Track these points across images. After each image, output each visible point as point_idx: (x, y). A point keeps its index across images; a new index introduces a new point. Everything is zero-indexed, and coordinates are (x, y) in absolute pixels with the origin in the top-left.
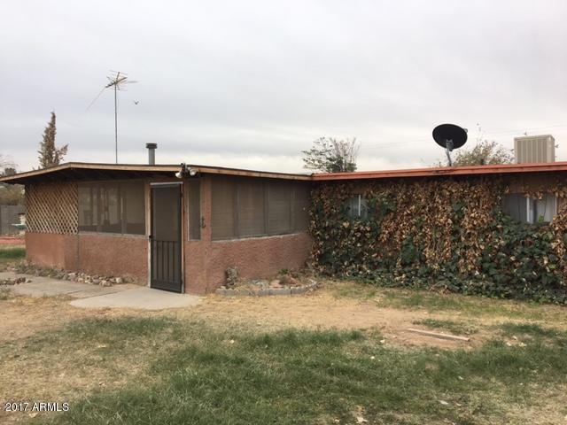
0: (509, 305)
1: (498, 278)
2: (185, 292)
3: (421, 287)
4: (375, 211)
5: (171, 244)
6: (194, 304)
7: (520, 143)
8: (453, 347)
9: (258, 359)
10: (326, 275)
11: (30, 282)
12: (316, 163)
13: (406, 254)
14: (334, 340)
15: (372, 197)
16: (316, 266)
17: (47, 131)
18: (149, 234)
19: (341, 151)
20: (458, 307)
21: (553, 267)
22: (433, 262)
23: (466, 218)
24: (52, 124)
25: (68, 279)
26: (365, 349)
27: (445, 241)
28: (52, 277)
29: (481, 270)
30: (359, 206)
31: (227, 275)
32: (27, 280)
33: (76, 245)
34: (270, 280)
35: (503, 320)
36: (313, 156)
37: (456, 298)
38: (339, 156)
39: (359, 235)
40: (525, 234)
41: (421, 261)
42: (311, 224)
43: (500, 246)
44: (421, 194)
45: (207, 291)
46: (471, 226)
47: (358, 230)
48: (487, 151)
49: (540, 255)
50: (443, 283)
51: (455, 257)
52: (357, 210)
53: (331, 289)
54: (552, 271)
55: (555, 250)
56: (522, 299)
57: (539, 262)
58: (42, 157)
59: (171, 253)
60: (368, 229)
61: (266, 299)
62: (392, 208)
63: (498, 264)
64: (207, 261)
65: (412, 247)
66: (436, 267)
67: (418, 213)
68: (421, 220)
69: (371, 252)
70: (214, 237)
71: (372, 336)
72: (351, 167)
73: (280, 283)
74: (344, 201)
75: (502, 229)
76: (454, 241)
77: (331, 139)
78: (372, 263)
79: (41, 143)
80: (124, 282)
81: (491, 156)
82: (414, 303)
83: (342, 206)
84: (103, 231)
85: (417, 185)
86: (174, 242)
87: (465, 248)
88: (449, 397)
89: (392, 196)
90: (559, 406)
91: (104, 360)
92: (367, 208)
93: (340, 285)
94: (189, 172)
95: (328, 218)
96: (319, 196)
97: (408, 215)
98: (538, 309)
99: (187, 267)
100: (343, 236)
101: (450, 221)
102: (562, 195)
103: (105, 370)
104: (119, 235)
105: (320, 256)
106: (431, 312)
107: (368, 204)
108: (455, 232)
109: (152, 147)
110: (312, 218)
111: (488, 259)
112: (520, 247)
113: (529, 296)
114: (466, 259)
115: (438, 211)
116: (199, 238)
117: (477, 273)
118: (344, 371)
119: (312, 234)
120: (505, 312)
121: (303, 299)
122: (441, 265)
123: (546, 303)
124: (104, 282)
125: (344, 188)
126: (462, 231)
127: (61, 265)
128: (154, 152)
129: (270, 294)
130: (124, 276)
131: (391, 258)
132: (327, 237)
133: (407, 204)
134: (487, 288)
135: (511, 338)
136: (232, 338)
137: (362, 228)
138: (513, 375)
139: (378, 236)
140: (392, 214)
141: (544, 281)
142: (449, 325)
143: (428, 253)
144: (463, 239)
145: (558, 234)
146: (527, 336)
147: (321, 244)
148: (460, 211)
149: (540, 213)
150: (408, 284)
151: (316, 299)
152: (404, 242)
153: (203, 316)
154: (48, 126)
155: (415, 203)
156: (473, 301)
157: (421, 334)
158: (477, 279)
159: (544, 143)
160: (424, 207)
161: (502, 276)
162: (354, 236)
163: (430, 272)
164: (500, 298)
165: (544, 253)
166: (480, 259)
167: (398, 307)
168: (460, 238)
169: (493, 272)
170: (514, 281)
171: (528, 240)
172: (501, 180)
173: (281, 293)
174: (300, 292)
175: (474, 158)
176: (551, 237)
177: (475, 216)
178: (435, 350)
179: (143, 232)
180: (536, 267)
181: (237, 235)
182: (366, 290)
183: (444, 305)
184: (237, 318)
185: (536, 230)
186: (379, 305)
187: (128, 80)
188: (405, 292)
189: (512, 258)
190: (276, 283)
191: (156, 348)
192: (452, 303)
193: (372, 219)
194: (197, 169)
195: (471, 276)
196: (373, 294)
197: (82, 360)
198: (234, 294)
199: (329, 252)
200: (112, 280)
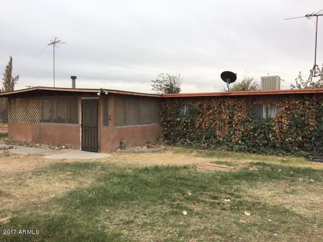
0: (253, 156)
1: (249, 144)
2: (100, 152)
3: (214, 149)
4: (192, 112)
5: (93, 129)
6: (107, 157)
7: (263, 79)
8: (227, 170)
9: (144, 176)
10: (169, 144)
11: (16, 148)
12: (159, 87)
13: (207, 133)
14: (176, 168)
15: (191, 106)
16: (163, 140)
17: (7, 67)
18: (81, 123)
19: (172, 81)
20: (230, 156)
21: (274, 138)
22: (220, 137)
23: (235, 116)
24: (10, 63)
25: (36, 147)
26: (190, 172)
27: (226, 127)
28: (27, 146)
29: (242, 141)
30: (185, 110)
31: (121, 143)
32: (14, 147)
33: (39, 130)
34: (142, 146)
35: (250, 161)
36: (157, 84)
37: (230, 153)
38: (171, 83)
39: (185, 124)
40: (262, 123)
41: (214, 137)
42: (161, 119)
43: (251, 129)
44: (215, 105)
45: (111, 151)
46: (237, 120)
47: (185, 122)
48: (249, 82)
49: (268, 133)
50: (224, 147)
51: (230, 134)
52: (184, 113)
53: (172, 150)
54: (273, 140)
55: (275, 131)
56: (260, 153)
57: (268, 137)
58: (4, 82)
59: (93, 133)
60: (189, 121)
61: (142, 154)
62: (201, 111)
63: (250, 138)
64: (112, 137)
65: (210, 130)
66: (221, 139)
67: (213, 114)
68: (214, 117)
69: (190, 133)
70: (115, 125)
71: (193, 167)
72: (178, 90)
73: (147, 148)
74: (177, 108)
75: (252, 121)
76: (230, 127)
77: (167, 74)
78: (191, 138)
79: (4, 74)
80: (67, 148)
81: (251, 85)
82: (211, 155)
83: (176, 110)
84: (54, 122)
85: (213, 100)
86: (94, 128)
87: (235, 130)
88: (225, 187)
89: (201, 106)
90: (268, 189)
91: (74, 178)
92: (189, 111)
93: (176, 148)
94: (105, 93)
95: (170, 116)
96: (165, 105)
97: (208, 114)
98: (266, 157)
99: (101, 140)
100: (177, 125)
101: (228, 117)
102: (279, 105)
103: (76, 182)
104: (64, 124)
105: (165, 135)
106: (218, 158)
107: (189, 110)
108: (230, 123)
109: (74, 78)
110: (161, 116)
111: (245, 135)
112: (260, 130)
113: (263, 152)
114: (235, 135)
115: (223, 113)
116: (108, 125)
117: (240, 142)
118: (182, 179)
119: (161, 124)
120: (251, 158)
121: (159, 154)
122: (223, 138)
123: (270, 154)
124: (57, 148)
125: (178, 102)
126: (233, 122)
127: (29, 140)
128: (75, 81)
129: (143, 152)
130: (67, 145)
131: (200, 135)
132: (169, 126)
133: (208, 109)
134: (244, 148)
135: (252, 167)
136: (130, 169)
137: (186, 121)
138: (251, 180)
139: (194, 125)
140: (201, 114)
141: (270, 145)
142: (226, 163)
143: (218, 133)
144: (234, 126)
145: (276, 124)
146: (259, 166)
147: (166, 129)
148: (233, 113)
149: (269, 113)
150: (208, 147)
151: (165, 154)
152: (207, 128)
153: (113, 161)
154: (8, 64)
155: (212, 109)
156: (237, 154)
157: (213, 166)
158: (240, 145)
159: (275, 80)
160: (216, 111)
161: (251, 143)
162: (182, 125)
163: (218, 142)
164: (250, 152)
165: (270, 132)
166: (242, 135)
167: (204, 157)
168: (232, 126)
169: (247, 141)
170: (257, 145)
171: (263, 126)
172: (252, 98)
173: (148, 152)
174: (157, 151)
175: (242, 86)
176: (273, 124)
177: (239, 115)
178: (220, 172)
179: (77, 123)
180: (266, 139)
181: (125, 124)
182: (188, 150)
183: (224, 156)
184: (129, 162)
185: (267, 122)
186: (195, 156)
187: (61, 42)
188: (207, 151)
189: (256, 135)
190: (145, 147)
191: (95, 173)
192: (228, 155)
193: (191, 117)
194: (108, 92)
195: (237, 143)
196: (192, 152)
197: (63, 178)
198: (126, 152)
199: (170, 133)
200: (60, 147)
